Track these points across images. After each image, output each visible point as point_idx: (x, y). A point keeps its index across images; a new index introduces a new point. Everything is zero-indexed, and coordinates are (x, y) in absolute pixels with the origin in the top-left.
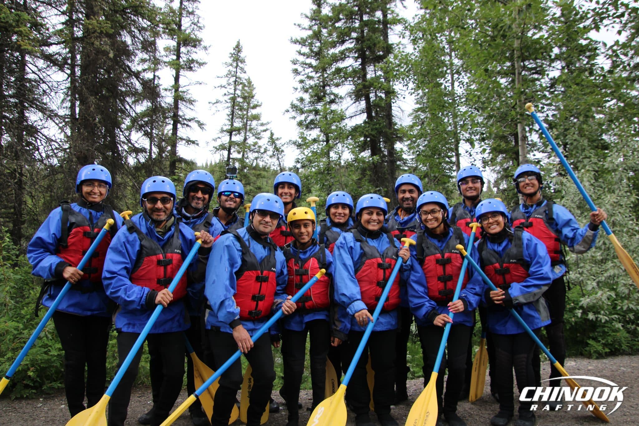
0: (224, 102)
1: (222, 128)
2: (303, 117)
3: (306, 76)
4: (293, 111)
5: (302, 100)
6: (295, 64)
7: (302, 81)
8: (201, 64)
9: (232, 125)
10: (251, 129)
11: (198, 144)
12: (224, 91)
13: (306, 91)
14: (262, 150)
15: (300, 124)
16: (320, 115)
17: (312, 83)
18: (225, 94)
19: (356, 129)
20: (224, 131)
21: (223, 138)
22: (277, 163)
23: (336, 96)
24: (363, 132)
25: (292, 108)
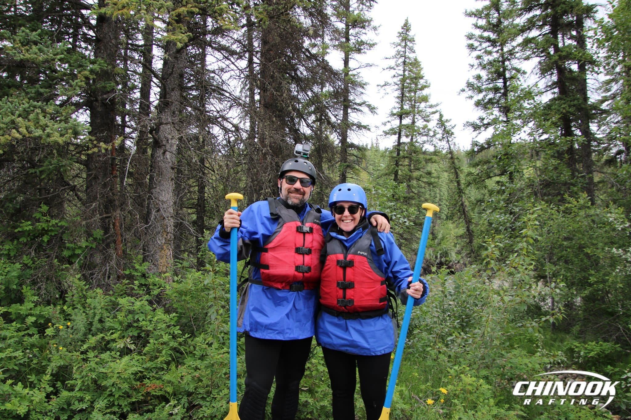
0: (393, 84)
1: (392, 111)
2: (480, 96)
3: (483, 51)
4: (470, 90)
5: (479, 77)
6: (470, 39)
7: (479, 57)
8: (371, 46)
9: (402, 108)
10: (419, 112)
11: (369, 129)
12: (393, 72)
13: (484, 68)
14: (431, 133)
15: (478, 104)
16: (500, 93)
17: (491, 58)
18: (394, 76)
19: (548, 106)
20: (395, 115)
21: (392, 122)
22: (447, 146)
23: (518, 71)
24: (558, 110)
25: (468, 87)
